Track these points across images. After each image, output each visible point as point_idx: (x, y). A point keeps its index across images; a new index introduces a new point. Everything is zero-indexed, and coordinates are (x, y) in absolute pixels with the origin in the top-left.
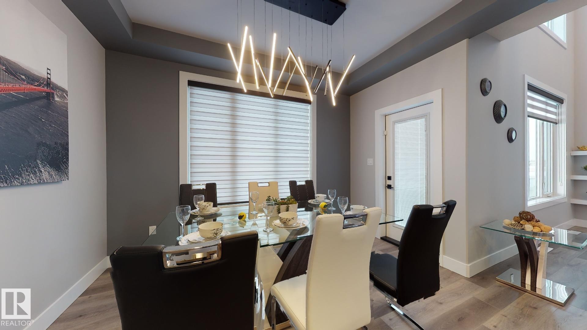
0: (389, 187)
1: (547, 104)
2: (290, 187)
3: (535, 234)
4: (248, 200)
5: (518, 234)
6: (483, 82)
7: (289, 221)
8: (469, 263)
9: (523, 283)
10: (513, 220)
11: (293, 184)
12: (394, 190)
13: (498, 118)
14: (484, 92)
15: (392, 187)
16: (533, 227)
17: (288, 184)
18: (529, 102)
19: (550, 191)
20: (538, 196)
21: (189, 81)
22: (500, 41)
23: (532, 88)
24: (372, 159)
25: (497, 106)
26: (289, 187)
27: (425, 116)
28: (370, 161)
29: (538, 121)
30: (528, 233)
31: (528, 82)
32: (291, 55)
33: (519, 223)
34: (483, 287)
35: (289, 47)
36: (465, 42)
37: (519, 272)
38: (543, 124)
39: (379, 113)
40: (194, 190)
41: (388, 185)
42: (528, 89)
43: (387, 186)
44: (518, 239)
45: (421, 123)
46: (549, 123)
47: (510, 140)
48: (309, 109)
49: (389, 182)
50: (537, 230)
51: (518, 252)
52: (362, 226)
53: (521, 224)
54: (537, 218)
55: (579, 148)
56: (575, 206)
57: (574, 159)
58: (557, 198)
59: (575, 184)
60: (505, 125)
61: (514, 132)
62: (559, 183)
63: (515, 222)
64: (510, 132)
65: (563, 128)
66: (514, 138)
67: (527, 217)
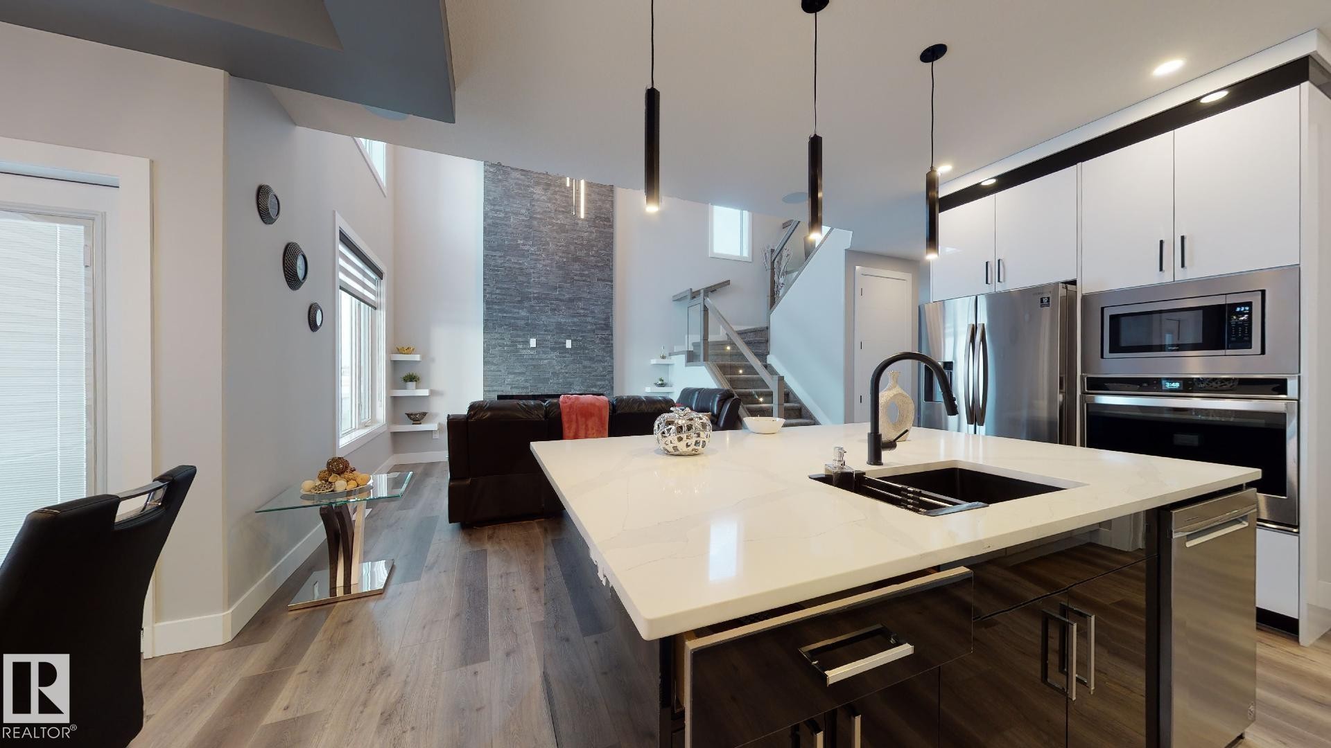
1: (365, 274)
3: (349, 493)
5: (325, 502)
6: (262, 192)
8: (230, 605)
9: (333, 590)
10: (317, 480)
13: (293, 280)
14: (265, 216)
16: (347, 482)
18: (341, 262)
19: (366, 416)
20: (354, 427)
22: (296, 125)
23: (345, 239)
25: (291, 252)
27: (86, 220)
29: (353, 298)
30: (340, 494)
31: (340, 227)
33: (327, 481)
37: (327, 573)
38: (359, 305)
42: (340, 239)
44: (326, 512)
46: (367, 306)
47: (313, 326)
50: (351, 486)
53: (330, 483)
54: (351, 466)
55: (398, 349)
56: (395, 435)
57: (394, 365)
58: (375, 426)
59: (395, 401)
60: (305, 295)
61: (319, 313)
62: (378, 403)
63: (320, 483)
64: (312, 310)
65: (381, 316)
66: (319, 324)
67: (338, 467)
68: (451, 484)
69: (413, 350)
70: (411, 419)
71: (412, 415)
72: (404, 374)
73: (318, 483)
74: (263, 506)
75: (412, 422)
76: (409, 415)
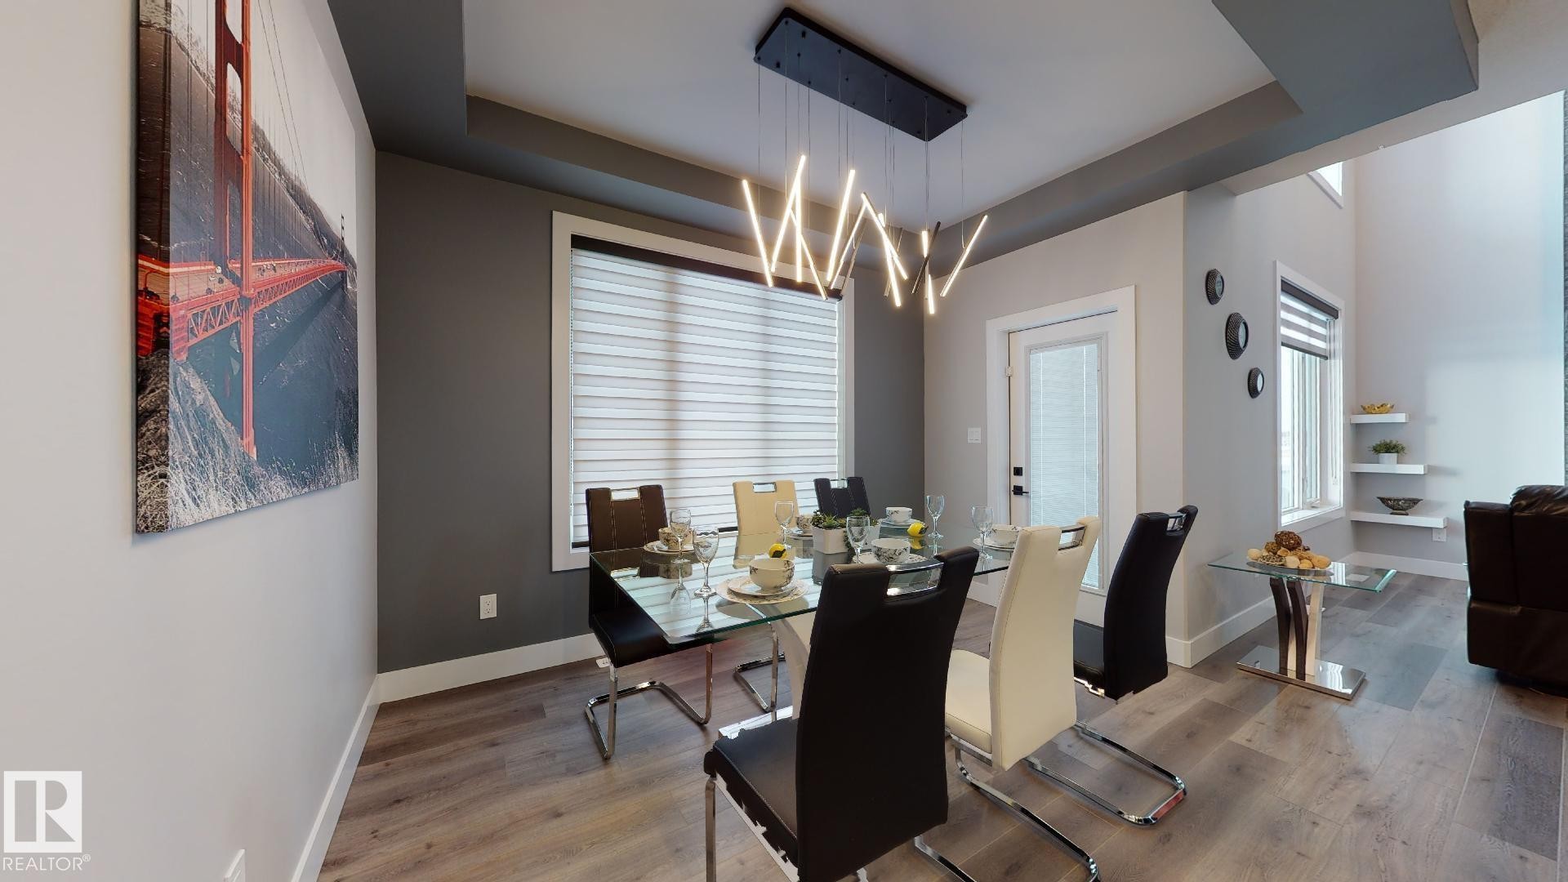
0: (1018, 491)
1: (1311, 319)
2: (818, 493)
3: (1300, 572)
4: (735, 525)
5: (1276, 574)
6: (1211, 277)
7: (900, 554)
8: (1189, 639)
9: (1284, 668)
10: (1264, 550)
11: (822, 486)
12: (1029, 497)
13: (1234, 350)
14: (1213, 297)
15: (1024, 490)
16: (1300, 560)
17: (812, 486)
18: (1284, 315)
19: (1314, 495)
20: (1296, 506)
21: (572, 235)
22: (1235, 195)
23: (1289, 289)
24: (979, 430)
25: (1233, 324)
26: (814, 494)
27: (1097, 339)
28: (974, 435)
29: (1296, 352)
30: (1292, 570)
31: (1282, 277)
32: (866, 210)
33: (1275, 554)
34: (1218, 682)
35: (865, 193)
36: (1179, 197)
37: (1276, 653)
38: (1304, 358)
39: (994, 328)
40: (616, 502)
41: (1014, 486)
42: (1282, 290)
43: (1012, 488)
44: (1277, 583)
45: (1087, 352)
46: (1313, 357)
47: (1253, 392)
48: (836, 310)
49: (1018, 481)
50: (1305, 565)
51: (1276, 614)
52: (1076, 548)
53: (1280, 556)
54: (1305, 543)
55: (1364, 409)
56: (1358, 525)
57: (1357, 431)
58: (1327, 509)
59: (1357, 481)
60: (1246, 362)
61: (1260, 377)
62: (1331, 480)
63: (1267, 554)
64: (1252, 376)
65: (1337, 367)
66: (1259, 389)
67: (1288, 541)
68: (1473, 605)
69: (1392, 407)
70: (1388, 506)
71: (1390, 500)
72: (1376, 441)
73: (1265, 554)
74: (1218, 559)
75: (1391, 511)
76: (1383, 500)
